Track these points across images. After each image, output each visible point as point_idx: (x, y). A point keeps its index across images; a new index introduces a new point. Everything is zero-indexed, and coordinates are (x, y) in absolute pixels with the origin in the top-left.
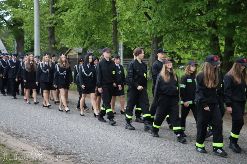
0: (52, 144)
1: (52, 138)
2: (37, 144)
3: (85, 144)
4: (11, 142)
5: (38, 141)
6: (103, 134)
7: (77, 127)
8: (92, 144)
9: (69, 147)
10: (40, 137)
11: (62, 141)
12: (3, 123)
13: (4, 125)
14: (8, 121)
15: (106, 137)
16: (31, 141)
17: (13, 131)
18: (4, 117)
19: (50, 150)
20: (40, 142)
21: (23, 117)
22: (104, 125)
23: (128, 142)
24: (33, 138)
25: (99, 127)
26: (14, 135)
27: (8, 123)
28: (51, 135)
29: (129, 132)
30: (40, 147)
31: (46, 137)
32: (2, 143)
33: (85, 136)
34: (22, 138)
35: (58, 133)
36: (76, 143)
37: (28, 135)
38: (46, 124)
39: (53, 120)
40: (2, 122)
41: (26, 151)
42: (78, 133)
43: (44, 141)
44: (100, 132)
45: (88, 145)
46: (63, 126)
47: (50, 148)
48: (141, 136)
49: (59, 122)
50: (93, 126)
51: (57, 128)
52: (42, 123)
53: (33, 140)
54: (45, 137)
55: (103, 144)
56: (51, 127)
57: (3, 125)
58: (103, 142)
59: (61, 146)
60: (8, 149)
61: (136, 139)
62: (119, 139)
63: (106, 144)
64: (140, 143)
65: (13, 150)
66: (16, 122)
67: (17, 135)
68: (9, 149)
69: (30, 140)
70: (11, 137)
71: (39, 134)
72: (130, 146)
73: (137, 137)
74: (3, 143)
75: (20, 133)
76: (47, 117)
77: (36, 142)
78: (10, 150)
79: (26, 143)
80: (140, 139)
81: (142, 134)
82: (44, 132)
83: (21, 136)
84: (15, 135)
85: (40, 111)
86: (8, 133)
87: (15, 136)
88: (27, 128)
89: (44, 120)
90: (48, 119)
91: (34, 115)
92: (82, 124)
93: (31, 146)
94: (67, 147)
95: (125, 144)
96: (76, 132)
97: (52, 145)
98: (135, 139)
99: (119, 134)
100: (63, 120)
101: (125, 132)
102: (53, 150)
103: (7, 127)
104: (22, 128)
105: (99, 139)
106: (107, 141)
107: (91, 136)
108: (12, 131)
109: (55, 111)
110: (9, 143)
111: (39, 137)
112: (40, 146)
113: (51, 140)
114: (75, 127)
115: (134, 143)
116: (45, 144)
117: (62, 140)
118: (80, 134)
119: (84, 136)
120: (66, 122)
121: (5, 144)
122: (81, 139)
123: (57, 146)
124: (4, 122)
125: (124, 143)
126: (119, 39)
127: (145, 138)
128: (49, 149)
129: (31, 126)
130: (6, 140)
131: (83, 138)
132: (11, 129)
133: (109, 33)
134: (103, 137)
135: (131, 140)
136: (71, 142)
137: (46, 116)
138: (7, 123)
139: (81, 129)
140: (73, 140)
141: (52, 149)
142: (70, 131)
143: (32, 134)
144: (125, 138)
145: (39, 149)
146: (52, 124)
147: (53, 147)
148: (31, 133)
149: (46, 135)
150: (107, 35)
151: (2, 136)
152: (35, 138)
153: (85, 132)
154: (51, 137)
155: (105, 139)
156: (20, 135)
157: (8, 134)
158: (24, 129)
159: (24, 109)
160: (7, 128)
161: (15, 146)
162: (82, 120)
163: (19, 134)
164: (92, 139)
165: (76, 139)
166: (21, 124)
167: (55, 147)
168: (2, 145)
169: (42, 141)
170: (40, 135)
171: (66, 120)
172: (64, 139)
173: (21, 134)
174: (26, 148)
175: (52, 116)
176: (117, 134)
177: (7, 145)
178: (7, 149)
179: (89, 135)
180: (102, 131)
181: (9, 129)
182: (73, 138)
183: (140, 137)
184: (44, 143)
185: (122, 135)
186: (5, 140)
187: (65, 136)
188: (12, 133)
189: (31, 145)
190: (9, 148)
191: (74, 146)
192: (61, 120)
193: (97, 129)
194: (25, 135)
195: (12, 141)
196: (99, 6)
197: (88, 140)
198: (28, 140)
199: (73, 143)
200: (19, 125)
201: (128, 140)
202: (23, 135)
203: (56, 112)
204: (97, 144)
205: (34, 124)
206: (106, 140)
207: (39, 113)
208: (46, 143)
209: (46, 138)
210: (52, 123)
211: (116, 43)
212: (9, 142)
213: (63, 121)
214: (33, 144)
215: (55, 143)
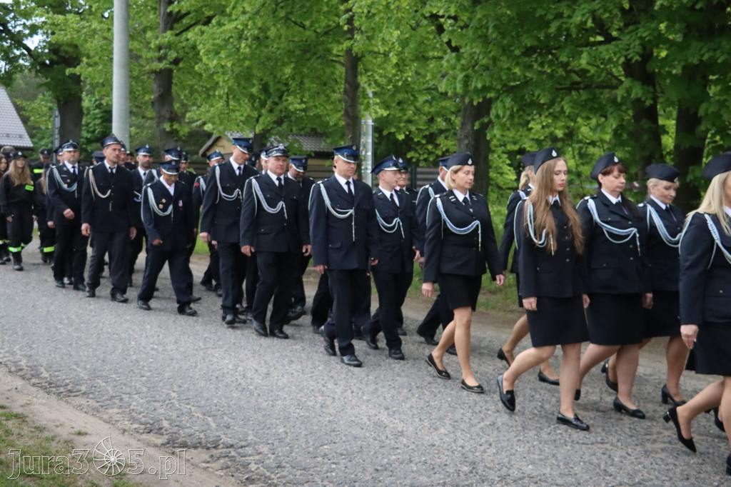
0: (161, 417)
1: (162, 398)
2: (118, 415)
3: (260, 418)
4: (42, 409)
5: (120, 407)
6: (312, 388)
7: (237, 366)
8: (279, 417)
9: (213, 425)
10: (129, 394)
11: (193, 409)
12: (18, 352)
13: (21, 357)
14: (35, 346)
15: (320, 399)
16: (102, 406)
17: (47, 375)
18: (20, 333)
19: (156, 433)
20: (128, 410)
21: (79, 334)
22: (317, 363)
23: (386, 413)
24: (106, 397)
25: (300, 367)
26: (50, 387)
27: (33, 351)
28: (159, 389)
29: (390, 385)
30: (126, 424)
31: (144, 395)
32: (16, 410)
33: (259, 395)
34: (75, 398)
35: (181, 384)
36: (234, 414)
37: (93, 388)
38: (144, 356)
39: (164, 347)
40: (15, 350)
41: (86, 434)
42: (240, 384)
43: (139, 408)
44: (305, 383)
45: (268, 421)
46: (194, 365)
47: (157, 427)
48: (425, 397)
49: (184, 352)
50: (284, 366)
51: (176, 369)
52: (132, 353)
53: (107, 402)
54: (141, 395)
55: (314, 418)
56: (161, 365)
57: (18, 356)
58: (313, 414)
59: (187, 421)
60: (33, 430)
61: (411, 407)
62: (358, 404)
63: (320, 419)
64: (423, 418)
65: (48, 431)
66: (58, 351)
67: (61, 388)
68: (35, 428)
69: (98, 402)
70: (41, 393)
71: (125, 385)
72: (392, 426)
73: (413, 400)
74: (19, 410)
75: (67, 381)
76: (147, 337)
77: (116, 410)
78: (41, 431)
79: (86, 412)
80: (421, 405)
81: (427, 393)
82: (138, 380)
83: (70, 391)
84: (54, 387)
85: (128, 318)
86: (33, 381)
87: (54, 389)
88: (88, 366)
89: (140, 344)
90: (151, 341)
91: (110, 330)
92: (252, 359)
93: (102, 422)
94: (206, 427)
95: (377, 420)
96: (232, 382)
97: (163, 419)
98: (408, 406)
99: (360, 389)
100: (194, 346)
101: (377, 384)
102: (165, 433)
103: (29, 364)
104: (75, 367)
105: (300, 405)
106: (324, 410)
107: (277, 393)
108: (45, 374)
109: (173, 319)
110: (35, 411)
111: (124, 396)
112: (126, 422)
113: (158, 405)
114: (230, 367)
115: (403, 417)
116: (140, 416)
117: (193, 406)
118: (244, 389)
119: (256, 395)
120: (204, 353)
121: (25, 413)
122: (249, 402)
123: (177, 424)
124: (20, 349)
125: (376, 415)
126: (363, 107)
127: (436, 402)
128: (154, 432)
129: (100, 361)
130: (28, 402)
131: (253, 400)
132: (42, 370)
133: (334, 92)
134: (312, 399)
135: (394, 409)
136: (219, 410)
137: (146, 333)
138: (29, 353)
139: (249, 375)
140: (225, 405)
141: (163, 430)
142: (217, 377)
143: (104, 386)
144: (378, 401)
145: (124, 431)
146: (163, 358)
147: (166, 424)
148: (100, 381)
149: (144, 389)
150: (327, 96)
151: (16, 389)
152: (113, 397)
153: (259, 381)
154: (160, 396)
155: (319, 405)
156: (69, 387)
157: (34, 385)
158: (79, 370)
159: (81, 311)
160: (30, 367)
161: (53, 421)
162: (249, 348)
163: (67, 385)
164: (280, 402)
165: (233, 402)
166: (71, 355)
167: (170, 424)
168: (17, 416)
169: (132, 407)
170: (128, 390)
171: (203, 347)
172: (197, 402)
173: (71, 385)
174: (87, 426)
175: (163, 334)
176: (355, 390)
177: (31, 416)
178: (30, 429)
179: (272, 391)
180: (309, 379)
181: (37, 371)
182: (224, 400)
183: (422, 401)
184: (140, 413)
185: (368, 394)
186: (25, 401)
187: (201, 392)
188: (45, 381)
189: (101, 418)
190: (37, 424)
191: (229, 424)
192: (189, 345)
193: (296, 374)
194: (83, 388)
195: (44, 404)
196: (305, 10)
197: (268, 404)
198: (93, 403)
199: (225, 414)
200: (65, 358)
201: (387, 409)
202: (78, 387)
203: (174, 321)
204: (296, 420)
205: (108, 357)
206: (322, 406)
207: (126, 325)
208: (146, 411)
209: (146, 397)
210: (164, 354)
211: (354, 121)
212: (36, 407)
213: (194, 350)
214: (105, 416)
215: (171, 414)
